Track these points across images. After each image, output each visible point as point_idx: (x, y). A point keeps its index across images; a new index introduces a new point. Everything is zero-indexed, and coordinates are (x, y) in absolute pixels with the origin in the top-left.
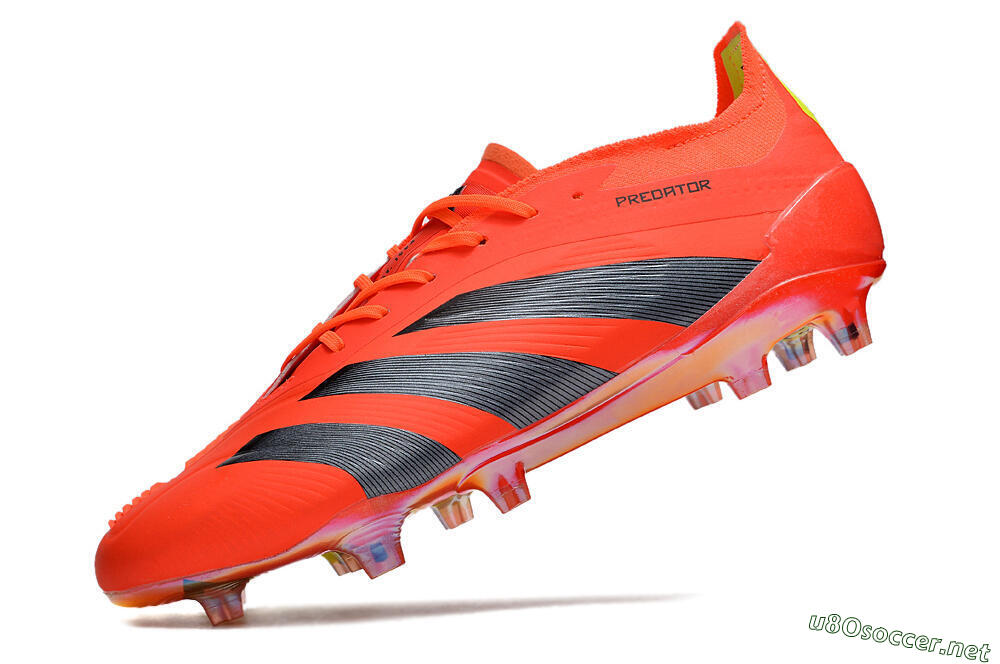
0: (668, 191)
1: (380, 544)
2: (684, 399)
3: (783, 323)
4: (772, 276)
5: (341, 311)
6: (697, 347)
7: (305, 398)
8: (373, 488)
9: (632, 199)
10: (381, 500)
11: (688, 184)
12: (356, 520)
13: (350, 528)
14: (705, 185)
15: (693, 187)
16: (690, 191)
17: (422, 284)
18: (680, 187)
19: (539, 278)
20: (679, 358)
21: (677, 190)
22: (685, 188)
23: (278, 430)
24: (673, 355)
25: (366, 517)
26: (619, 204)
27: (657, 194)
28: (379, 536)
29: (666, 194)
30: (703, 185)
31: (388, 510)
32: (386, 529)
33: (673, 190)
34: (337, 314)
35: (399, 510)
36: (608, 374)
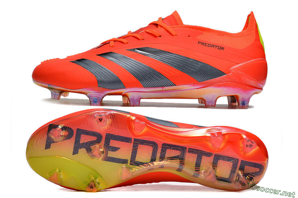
0: (213, 46)
1: (96, 99)
2: (198, 99)
3: (224, 93)
4: (227, 80)
5: (120, 38)
6: (199, 88)
7: (98, 55)
8: (100, 85)
9: (203, 44)
10: (101, 89)
11: (219, 47)
12: (93, 90)
13: (91, 92)
14: (223, 49)
15: (219, 48)
16: (218, 49)
17: (140, 40)
18: (216, 46)
19: (169, 53)
20: (194, 89)
21: (215, 47)
22: (217, 47)
23: (87, 60)
24: (193, 87)
25: (96, 91)
26: (198, 43)
27: (209, 45)
28: (96, 97)
29: (212, 46)
30: (222, 48)
31: (102, 92)
32: (99, 96)
33: (214, 46)
34: (119, 38)
35: (104, 93)
36: (173, 84)
